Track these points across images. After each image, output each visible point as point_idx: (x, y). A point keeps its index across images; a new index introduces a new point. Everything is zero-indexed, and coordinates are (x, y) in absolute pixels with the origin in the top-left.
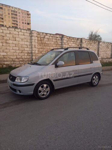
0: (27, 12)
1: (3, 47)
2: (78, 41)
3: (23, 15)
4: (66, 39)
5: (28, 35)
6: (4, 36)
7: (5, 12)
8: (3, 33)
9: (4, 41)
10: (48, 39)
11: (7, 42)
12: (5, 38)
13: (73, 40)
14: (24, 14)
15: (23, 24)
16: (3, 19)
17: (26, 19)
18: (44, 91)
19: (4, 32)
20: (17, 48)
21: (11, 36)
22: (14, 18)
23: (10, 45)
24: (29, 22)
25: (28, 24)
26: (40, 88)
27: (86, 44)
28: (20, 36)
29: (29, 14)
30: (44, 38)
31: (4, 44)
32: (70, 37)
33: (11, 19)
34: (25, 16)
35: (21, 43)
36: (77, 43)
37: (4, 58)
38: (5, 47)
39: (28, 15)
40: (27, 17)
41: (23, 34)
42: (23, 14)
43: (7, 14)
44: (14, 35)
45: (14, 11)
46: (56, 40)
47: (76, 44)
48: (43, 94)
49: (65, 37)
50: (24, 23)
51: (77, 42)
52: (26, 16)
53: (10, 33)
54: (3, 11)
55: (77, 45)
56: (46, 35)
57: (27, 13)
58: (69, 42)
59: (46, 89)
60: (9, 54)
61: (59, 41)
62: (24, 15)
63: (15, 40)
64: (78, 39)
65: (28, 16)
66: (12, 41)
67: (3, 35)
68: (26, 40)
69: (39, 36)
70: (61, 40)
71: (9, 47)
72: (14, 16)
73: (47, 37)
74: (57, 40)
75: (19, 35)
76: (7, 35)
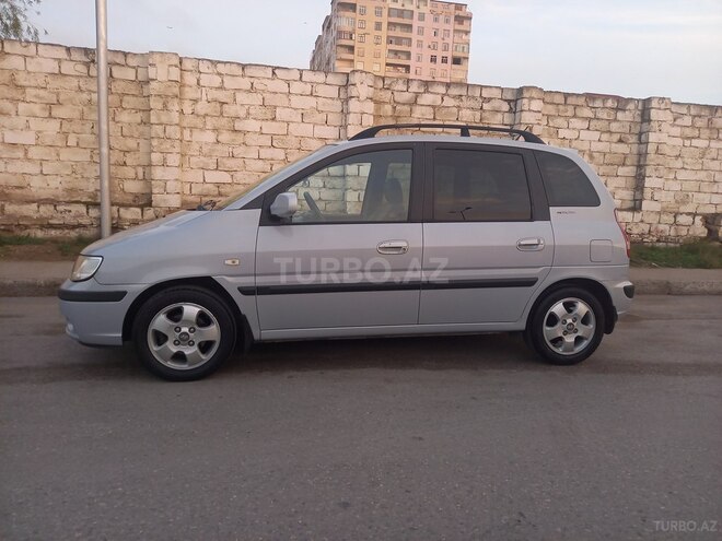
0: (459, 7)
1: (219, 147)
2: (620, 115)
3: (436, 25)
4: (536, 105)
5: (333, 92)
6: (224, 103)
7: (362, 21)
8: (221, 88)
9: (224, 121)
10: (434, 107)
11: (239, 125)
12: (230, 110)
13: (587, 113)
14: (442, 18)
15: (432, 65)
16: (351, 49)
17: (449, 40)
18: (184, 340)
19: (225, 85)
20: (280, 154)
21: (256, 99)
22: (399, 41)
23: (250, 139)
24: (459, 54)
25: (457, 61)
26: (161, 321)
27: (676, 131)
28: (296, 101)
29: (462, 18)
30: (414, 103)
31: (225, 137)
32: (566, 96)
33: (384, 47)
34: (447, 27)
35: (299, 129)
36: (614, 126)
37: (220, 194)
38: (226, 148)
39: (461, 23)
40: (455, 31)
41: (308, 88)
42: (436, 20)
43: (370, 26)
44: (267, 96)
45: (401, 13)
46: (478, 114)
47: (610, 132)
48: (174, 349)
49: (534, 94)
50: (439, 60)
51: (615, 120)
52: (452, 25)
53: (252, 90)
54: (359, 17)
55: (616, 137)
56: (426, 91)
57: (458, 12)
58: (560, 122)
59: (192, 330)
60: (239, 177)
61: (499, 116)
62: (442, 25)
63: (274, 119)
64: (621, 103)
65: (459, 27)
66: (259, 124)
67: (221, 96)
68: (321, 117)
69: (386, 96)
70: (510, 111)
71: (243, 148)
72: (398, 33)
73: (427, 99)
74: (485, 115)
75: (291, 97)
76: (241, 97)
